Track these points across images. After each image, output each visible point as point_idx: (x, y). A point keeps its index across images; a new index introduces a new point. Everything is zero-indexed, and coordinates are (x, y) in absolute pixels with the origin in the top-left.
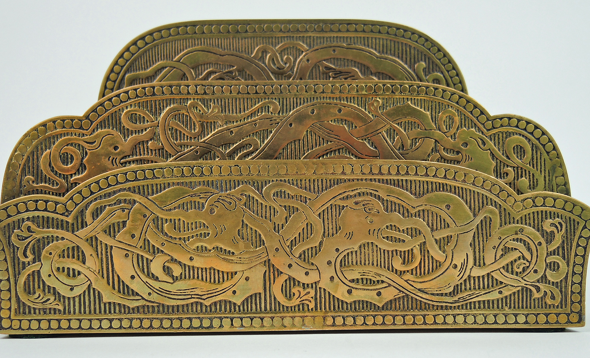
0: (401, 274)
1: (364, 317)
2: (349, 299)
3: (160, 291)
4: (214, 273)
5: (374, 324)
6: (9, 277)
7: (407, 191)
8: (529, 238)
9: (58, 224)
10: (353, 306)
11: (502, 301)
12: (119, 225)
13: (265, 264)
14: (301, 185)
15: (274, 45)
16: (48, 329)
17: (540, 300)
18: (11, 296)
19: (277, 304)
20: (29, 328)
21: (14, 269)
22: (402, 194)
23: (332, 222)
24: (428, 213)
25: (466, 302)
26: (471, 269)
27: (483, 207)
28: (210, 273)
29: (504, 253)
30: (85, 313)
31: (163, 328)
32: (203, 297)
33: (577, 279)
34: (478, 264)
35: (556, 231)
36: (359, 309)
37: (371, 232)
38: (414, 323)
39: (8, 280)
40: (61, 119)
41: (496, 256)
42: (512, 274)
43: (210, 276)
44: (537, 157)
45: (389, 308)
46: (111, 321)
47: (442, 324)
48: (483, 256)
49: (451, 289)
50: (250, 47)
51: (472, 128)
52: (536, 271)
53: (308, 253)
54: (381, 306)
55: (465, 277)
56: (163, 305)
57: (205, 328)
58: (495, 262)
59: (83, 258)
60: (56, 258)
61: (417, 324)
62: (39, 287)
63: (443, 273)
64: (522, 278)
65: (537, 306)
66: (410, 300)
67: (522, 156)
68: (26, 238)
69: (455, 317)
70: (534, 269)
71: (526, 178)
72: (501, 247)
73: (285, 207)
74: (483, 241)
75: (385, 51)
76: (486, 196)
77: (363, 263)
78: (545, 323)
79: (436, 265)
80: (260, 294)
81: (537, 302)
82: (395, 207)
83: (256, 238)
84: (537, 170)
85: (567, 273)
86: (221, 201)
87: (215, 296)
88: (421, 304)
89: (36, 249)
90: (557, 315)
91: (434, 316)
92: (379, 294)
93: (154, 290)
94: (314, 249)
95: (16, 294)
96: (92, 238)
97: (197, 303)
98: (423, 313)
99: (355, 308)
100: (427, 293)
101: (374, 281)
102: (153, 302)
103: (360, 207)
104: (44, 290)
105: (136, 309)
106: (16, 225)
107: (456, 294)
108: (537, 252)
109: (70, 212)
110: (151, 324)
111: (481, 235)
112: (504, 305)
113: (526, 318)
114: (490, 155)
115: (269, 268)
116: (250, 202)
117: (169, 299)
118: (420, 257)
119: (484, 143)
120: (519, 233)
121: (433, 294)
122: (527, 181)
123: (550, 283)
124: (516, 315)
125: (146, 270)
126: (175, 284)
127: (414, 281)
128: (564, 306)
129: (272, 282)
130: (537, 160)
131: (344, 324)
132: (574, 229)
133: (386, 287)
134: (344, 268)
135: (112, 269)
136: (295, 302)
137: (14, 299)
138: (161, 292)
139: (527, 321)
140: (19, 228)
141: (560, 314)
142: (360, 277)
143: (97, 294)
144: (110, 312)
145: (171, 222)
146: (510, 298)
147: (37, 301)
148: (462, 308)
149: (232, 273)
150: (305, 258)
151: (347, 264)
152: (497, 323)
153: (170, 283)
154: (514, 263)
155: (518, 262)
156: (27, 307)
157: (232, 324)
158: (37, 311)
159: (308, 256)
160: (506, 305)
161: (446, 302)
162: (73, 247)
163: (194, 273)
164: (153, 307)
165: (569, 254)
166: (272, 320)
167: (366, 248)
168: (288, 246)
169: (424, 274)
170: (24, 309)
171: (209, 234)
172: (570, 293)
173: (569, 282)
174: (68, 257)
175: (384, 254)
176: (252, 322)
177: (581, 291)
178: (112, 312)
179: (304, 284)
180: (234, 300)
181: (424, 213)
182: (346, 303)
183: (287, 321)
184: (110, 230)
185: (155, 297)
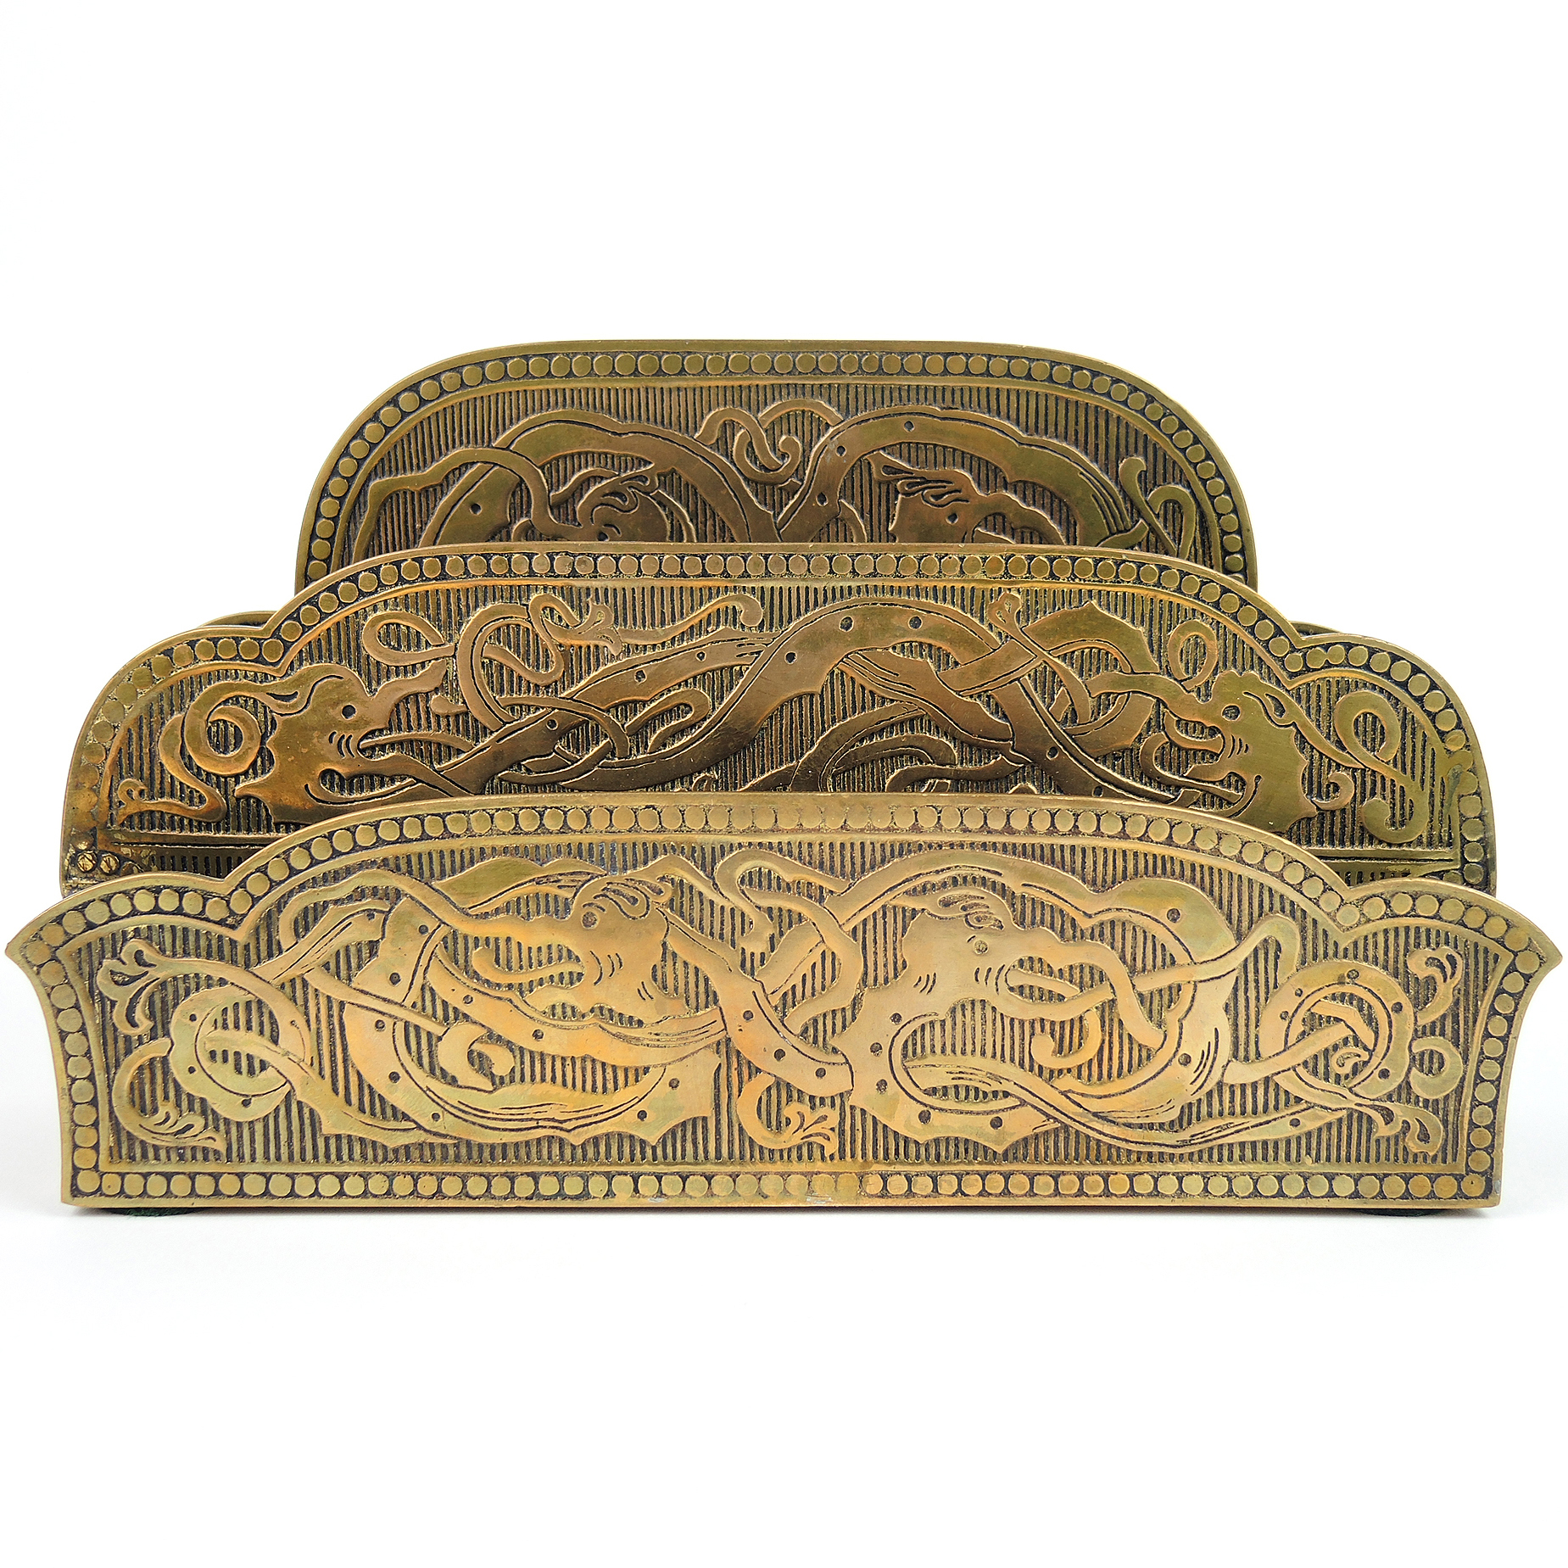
0: (1051, 1077)
1: (959, 1177)
2: (922, 1134)
3: (460, 1110)
4: (594, 1069)
5: (983, 1193)
6: (92, 1073)
7: (1073, 873)
8: (1373, 993)
9: (209, 946)
10: (933, 1152)
11: (1299, 1143)
12: (359, 951)
13: (718, 1049)
14: (811, 856)
15: (754, 407)
16: (190, 1195)
17: (1392, 1142)
18: (97, 1118)
19: (747, 1144)
20: (144, 1194)
21: (105, 1051)
22: (1061, 883)
23: (886, 950)
24: (1124, 930)
25: (1210, 1144)
26: (1225, 1067)
27: (1260, 915)
28: (584, 1069)
29: (1307, 1029)
30: (278, 1158)
31: (468, 1196)
32: (564, 1126)
33: (1486, 1093)
34: (1242, 1053)
35: (1439, 976)
36: (947, 1158)
37: (982, 977)
38: (1081, 1193)
39: (91, 1078)
40: (210, 636)
41: (1287, 1036)
42: (1327, 1080)
43: (584, 1076)
44: (1414, 746)
45: (1020, 1156)
46: (342, 1178)
47: (1150, 1195)
48: (1257, 1036)
49: (1175, 1114)
50: (691, 413)
51: (1252, 668)
52: (1384, 1074)
53: (824, 1024)
54: (1000, 1150)
55: (1211, 1084)
56: (468, 1143)
57: (571, 1198)
58: (1284, 1050)
59: (272, 1031)
60: (207, 1028)
61: (1087, 1195)
62: (166, 1098)
63: (1154, 1076)
64: (1350, 1090)
65: (1383, 1156)
66: (1073, 1137)
67: (1378, 741)
68: (134, 979)
69: (1180, 1180)
70: (1380, 1068)
71: (1384, 798)
72: (1302, 1013)
73: (770, 910)
74: (1258, 999)
75: (1042, 425)
76: (1270, 890)
77: (958, 1051)
78: (1401, 1198)
79: (1140, 1056)
80: (705, 1119)
81: (1383, 1146)
82: (1043, 914)
83: (697, 987)
84: (1413, 777)
85: (1463, 1079)
86: (611, 895)
87: (595, 1123)
88: (1099, 1146)
89: (158, 1004)
90: (1433, 1178)
91: (1131, 1177)
92: (997, 1123)
93: (447, 1107)
94: (839, 1016)
95: (111, 1112)
96: (293, 981)
97: (550, 1139)
98: (1103, 1169)
99: (938, 1156)
100: (1114, 1122)
101: (985, 1093)
102: (445, 1136)
103: (956, 912)
104: (178, 1105)
105: (402, 1151)
106: (108, 947)
107: (1185, 1124)
108: (1390, 1026)
109: (239, 918)
110: (439, 1186)
111: (1252, 985)
112: (1303, 1152)
113: (1356, 1185)
114: (1296, 739)
115: (728, 1058)
116: (682, 897)
117: (483, 1129)
118: (1100, 1037)
119: (1281, 709)
120: (1348, 980)
121: (1129, 1125)
122: (1386, 805)
123: (1418, 1101)
124: (1330, 1178)
125: (426, 1060)
126: (495, 1093)
127: (1082, 1095)
128: (1449, 1157)
129: (735, 1091)
130: (1414, 751)
131: (910, 1193)
132: (1486, 972)
133: (1014, 1108)
134: (912, 1060)
135: (344, 1057)
136: (790, 1138)
137: (105, 1125)
138: (463, 1112)
139: (1357, 1191)
140: (114, 955)
141: (1439, 1175)
142: (950, 1083)
143: (307, 1115)
144: (339, 1158)
145: (488, 945)
146: (1319, 1137)
147: (162, 1129)
148: (1200, 1159)
149: (636, 1070)
150: (816, 1037)
151: (919, 1050)
152: (1284, 1196)
153: (485, 1091)
154: (1331, 1052)
155: (1342, 1051)
156: (137, 1144)
157: (636, 1190)
158: (163, 1154)
159: (825, 1031)
160: (1308, 1153)
161: (1160, 1145)
162: (248, 1004)
163: (543, 1068)
164: (443, 1146)
165: (1470, 1033)
166: (734, 1181)
167: (968, 1013)
168: (776, 1007)
169: (1109, 1076)
170: (131, 1148)
171: (580, 975)
172: (1466, 1126)
173: (1465, 1100)
174: (237, 1027)
175: (1012, 1029)
176: (684, 1185)
177: (1493, 1123)
178: (345, 1157)
179: (812, 1098)
180: (640, 1134)
181: (1113, 929)
182: (916, 1143)
183: (771, 1185)
184: (338, 962)
185: (447, 1124)
